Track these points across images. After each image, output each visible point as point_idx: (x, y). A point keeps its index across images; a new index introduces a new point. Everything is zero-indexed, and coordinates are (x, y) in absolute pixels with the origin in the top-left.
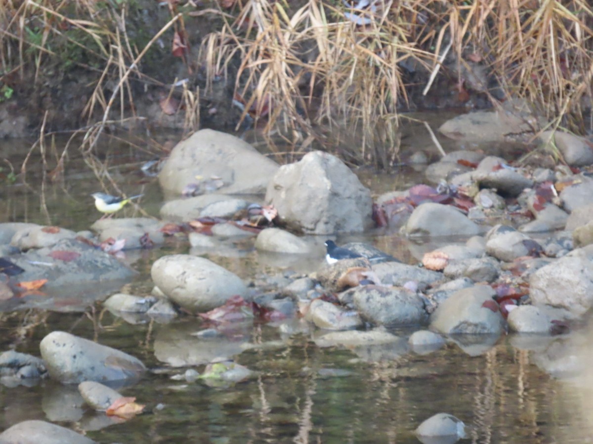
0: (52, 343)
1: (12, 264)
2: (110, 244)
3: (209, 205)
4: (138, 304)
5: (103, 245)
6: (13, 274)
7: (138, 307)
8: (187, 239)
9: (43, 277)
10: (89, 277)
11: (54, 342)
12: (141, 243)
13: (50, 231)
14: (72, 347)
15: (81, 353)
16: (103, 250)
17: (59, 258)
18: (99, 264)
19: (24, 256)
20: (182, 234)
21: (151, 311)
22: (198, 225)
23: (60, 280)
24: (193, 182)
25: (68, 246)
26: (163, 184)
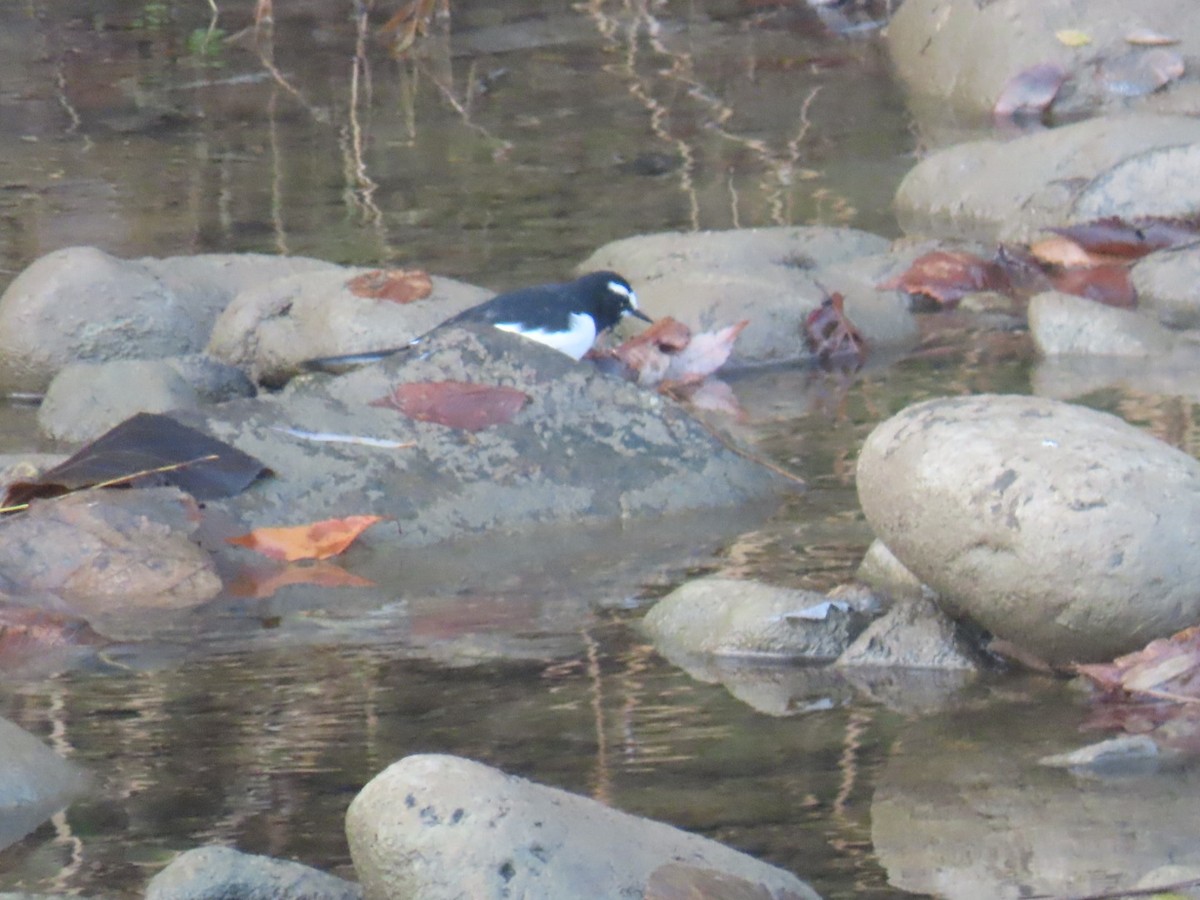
0: (401, 805)
1: (213, 444)
2: (666, 348)
3: (1121, 164)
4: (793, 621)
5: (634, 354)
6: (220, 493)
7: (798, 638)
8: (1020, 320)
9: (354, 503)
10: (572, 500)
11: (411, 802)
12: (811, 344)
13: (385, 292)
14: (492, 824)
15: (537, 850)
16: (632, 375)
17: (433, 416)
18: (615, 442)
19: (269, 405)
20: (993, 297)
21: (857, 653)
22: (1071, 256)
23: (438, 518)
24: (1044, 57)
25: (470, 357)
26: (907, 67)
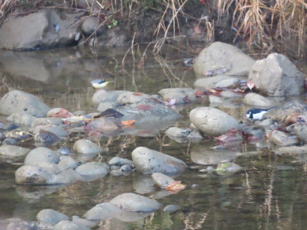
0: (138, 153)
1: (117, 112)
2: (168, 101)
3: (219, 81)
4: (182, 132)
5: (164, 102)
6: (118, 117)
7: (183, 134)
8: (208, 98)
9: (133, 118)
10: (157, 118)
11: (139, 152)
12: (184, 101)
13: (136, 95)
14: (148, 155)
15: (153, 158)
16: (164, 104)
17: (142, 109)
18: (162, 112)
19: (123, 108)
20: (205, 96)
21: (189, 136)
22: (214, 91)
23: (142, 120)
24: (211, 69)
25: (146, 102)
26: (196, 70)
